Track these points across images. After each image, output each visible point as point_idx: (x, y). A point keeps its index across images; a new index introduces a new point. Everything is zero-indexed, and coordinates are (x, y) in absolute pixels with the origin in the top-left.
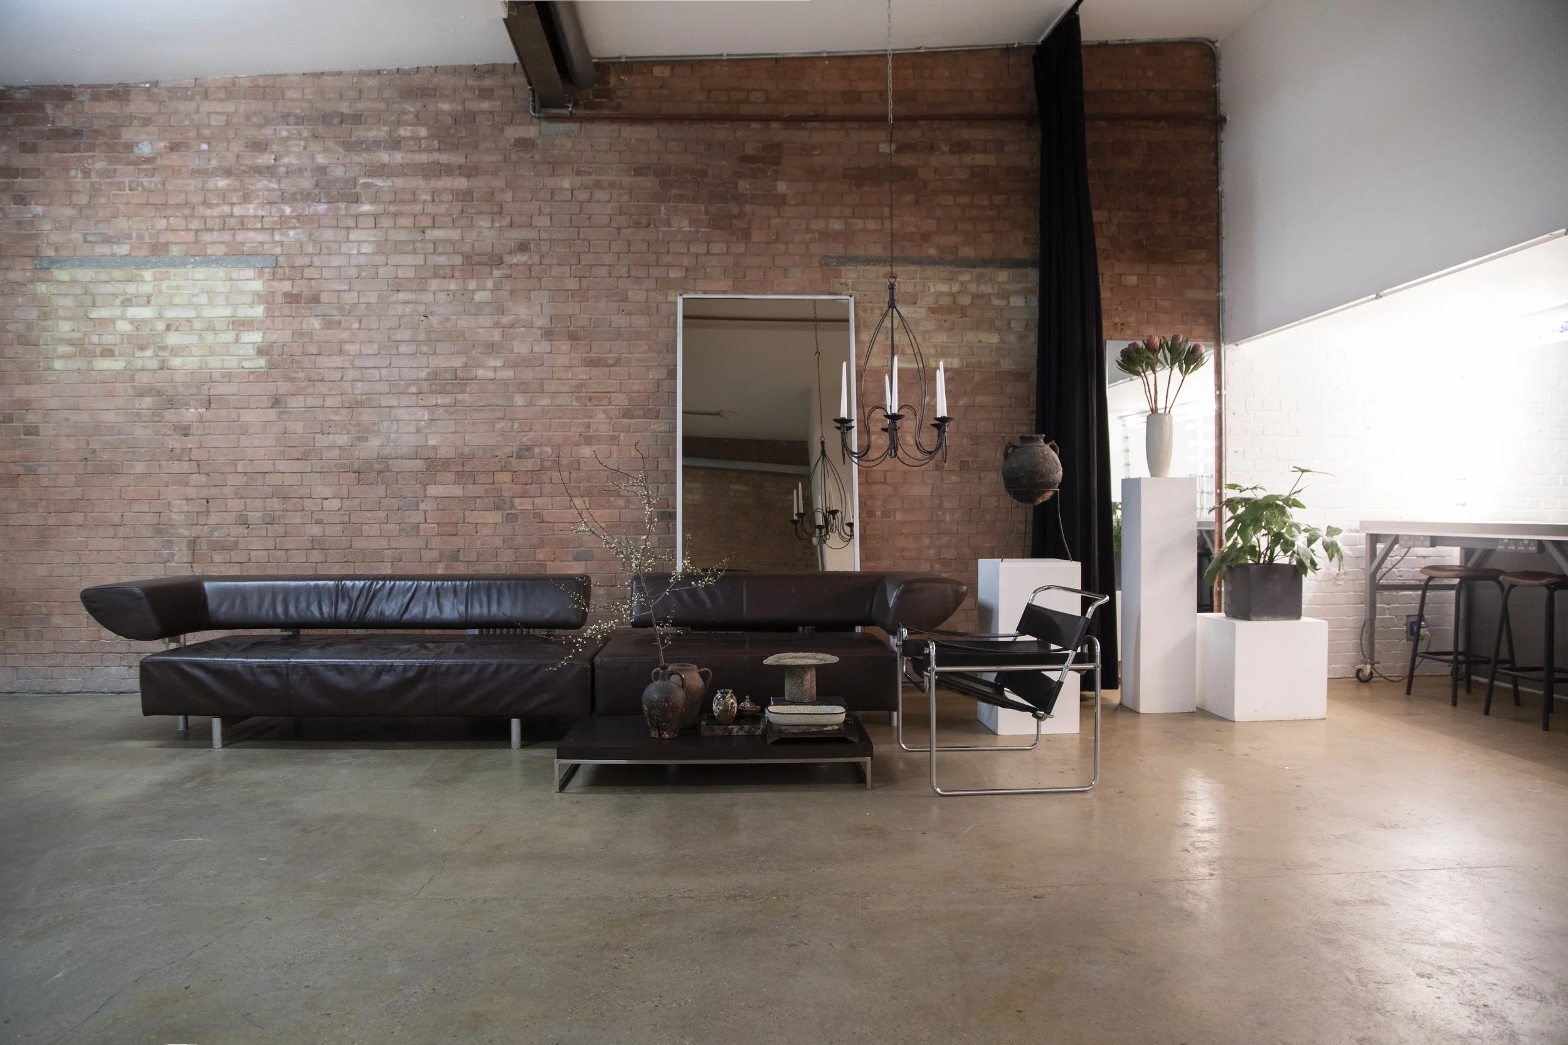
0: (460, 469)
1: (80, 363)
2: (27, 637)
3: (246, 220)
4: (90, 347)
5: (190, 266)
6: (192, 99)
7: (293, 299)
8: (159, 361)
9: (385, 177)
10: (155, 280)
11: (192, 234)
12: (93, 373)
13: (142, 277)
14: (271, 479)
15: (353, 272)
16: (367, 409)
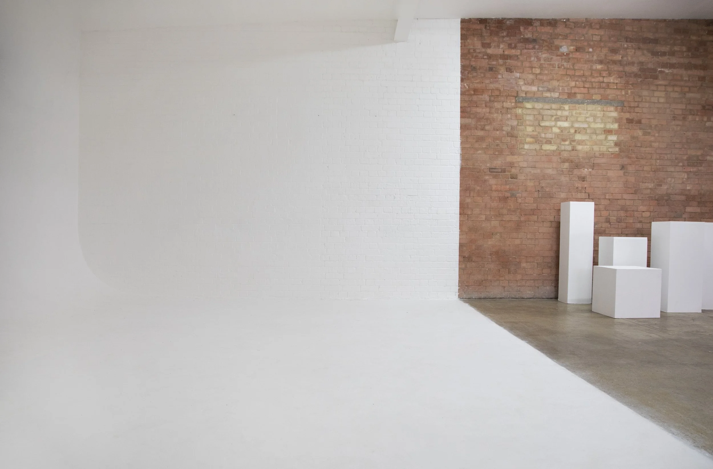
0: (699, 200)
1: (537, 147)
2: (509, 272)
3: (610, 84)
4: (541, 139)
5: (586, 104)
6: (585, 27)
7: (630, 121)
8: (572, 147)
9: (668, 68)
10: (570, 110)
11: (586, 89)
12: (542, 151)
13: (564, 108)
14: (620, 202)
15: (655, 111)
16: (661, 172)
